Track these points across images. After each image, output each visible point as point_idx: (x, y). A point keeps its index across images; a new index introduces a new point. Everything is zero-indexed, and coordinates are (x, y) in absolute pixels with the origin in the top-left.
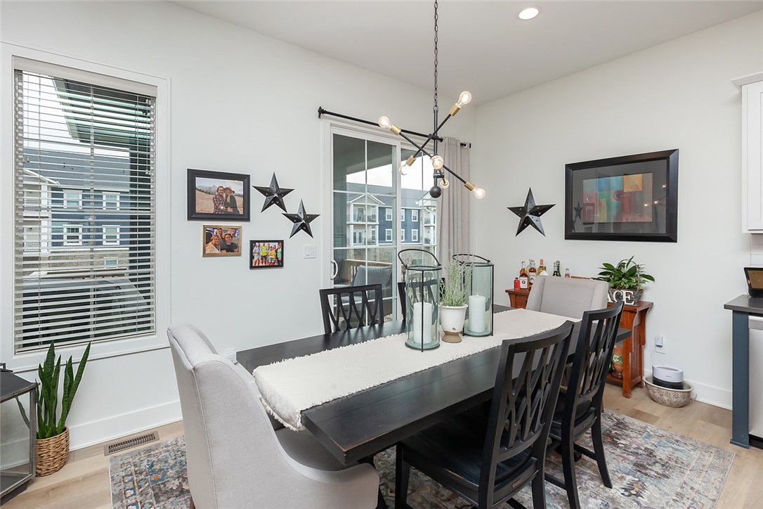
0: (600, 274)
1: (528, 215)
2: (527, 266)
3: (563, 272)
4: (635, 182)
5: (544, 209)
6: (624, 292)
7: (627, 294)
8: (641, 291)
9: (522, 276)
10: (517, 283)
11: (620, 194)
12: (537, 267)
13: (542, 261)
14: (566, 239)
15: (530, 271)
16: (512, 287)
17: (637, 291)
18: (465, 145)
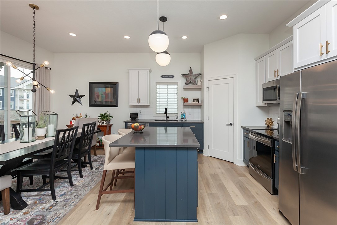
0: (99, 117)
1: (76, 98)
2: (75, 116)
3: (88, 117)
4: (109, 90)
5: (82, 96)
6: (104, 121)
7: (105, 122)
8: (110, 121)
9: (73, 119)
10: (71, 122)
11: (105, 93)
12: (79, 116)
13: (81, 114)
14: (89, 106)
15: (76, 118)
16: (69, 124)
17: (108, 121)
18: (48, 68)
